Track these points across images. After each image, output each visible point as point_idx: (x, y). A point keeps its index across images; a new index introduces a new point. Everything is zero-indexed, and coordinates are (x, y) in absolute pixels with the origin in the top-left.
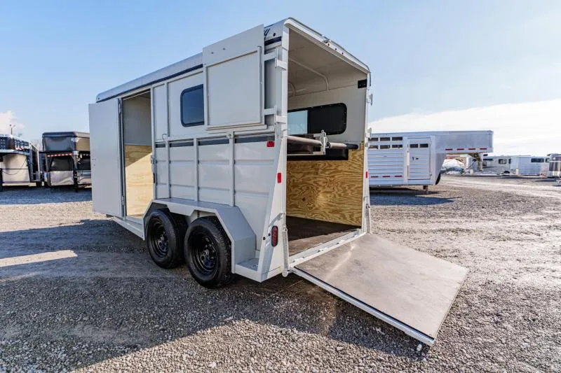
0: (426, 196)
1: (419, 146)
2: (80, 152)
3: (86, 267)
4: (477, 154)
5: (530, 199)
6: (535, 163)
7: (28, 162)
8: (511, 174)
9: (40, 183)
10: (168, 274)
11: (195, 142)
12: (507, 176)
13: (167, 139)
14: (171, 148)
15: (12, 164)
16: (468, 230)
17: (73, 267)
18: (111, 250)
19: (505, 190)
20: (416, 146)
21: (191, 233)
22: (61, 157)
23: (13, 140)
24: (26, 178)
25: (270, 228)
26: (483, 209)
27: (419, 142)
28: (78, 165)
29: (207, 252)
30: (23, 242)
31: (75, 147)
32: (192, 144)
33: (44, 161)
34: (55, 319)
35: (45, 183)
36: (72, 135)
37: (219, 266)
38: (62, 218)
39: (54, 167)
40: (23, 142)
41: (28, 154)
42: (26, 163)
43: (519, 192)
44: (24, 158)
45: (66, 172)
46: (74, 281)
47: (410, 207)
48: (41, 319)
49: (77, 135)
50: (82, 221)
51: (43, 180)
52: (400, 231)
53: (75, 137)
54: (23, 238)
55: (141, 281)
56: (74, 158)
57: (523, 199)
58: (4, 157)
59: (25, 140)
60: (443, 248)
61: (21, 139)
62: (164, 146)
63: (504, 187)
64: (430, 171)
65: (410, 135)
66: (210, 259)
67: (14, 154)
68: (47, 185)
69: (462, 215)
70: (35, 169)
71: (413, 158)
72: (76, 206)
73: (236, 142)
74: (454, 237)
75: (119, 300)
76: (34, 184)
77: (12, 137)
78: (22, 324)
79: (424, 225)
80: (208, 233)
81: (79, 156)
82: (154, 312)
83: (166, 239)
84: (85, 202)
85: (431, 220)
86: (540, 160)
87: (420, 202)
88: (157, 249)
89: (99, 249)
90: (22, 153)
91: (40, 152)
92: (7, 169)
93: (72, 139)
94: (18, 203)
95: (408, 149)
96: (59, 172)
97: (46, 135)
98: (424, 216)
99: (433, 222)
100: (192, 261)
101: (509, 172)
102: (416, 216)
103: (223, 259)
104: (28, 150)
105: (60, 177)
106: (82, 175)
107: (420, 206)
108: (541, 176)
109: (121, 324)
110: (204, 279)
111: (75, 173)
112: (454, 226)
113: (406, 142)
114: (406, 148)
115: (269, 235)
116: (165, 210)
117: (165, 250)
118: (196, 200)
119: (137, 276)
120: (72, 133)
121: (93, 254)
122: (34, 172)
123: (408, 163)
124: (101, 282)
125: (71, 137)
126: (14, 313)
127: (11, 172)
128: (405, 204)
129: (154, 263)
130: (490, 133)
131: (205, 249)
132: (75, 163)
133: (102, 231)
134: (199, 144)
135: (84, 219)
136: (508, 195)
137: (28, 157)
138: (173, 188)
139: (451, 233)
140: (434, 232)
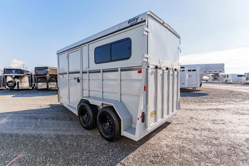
0: (195, 92)
1: (192, 71)
2: (50, 75)
3: (51, 129)
4: (217, 74)
5: (243, 93)
6: (239, 77)
7: (29, 79)
8: (229, 82)
9: (34, 87)
10: (89, 133)
11: (101, 71)
12: (227, 83)
13: (88, 70)
14: (90, 74)
15: (23, 80)
16: (223, 109)
17: (46, 128)
18: (62, 119)
19: (229, 89)
20: (190, 71)
21: (100, 115)
22: (42, 77)
23: (23, 70)
24: (28, 86)
25: (141, 114)
26: (224, 98)
27: (192, 69)
28: (49, 80)
29: (108, 124)
30: (25, 115)
31: (48, 73)
32: (100, 72)
33: (35, 78)
34: (36, 159)
35: (36, 87)
36: (47, 68)
37: (115, 131)
38: (41, 103)
39: (39, 81)
40: (27, 71)
41: (29, 76)
42: (28, 80)
43: (236, 90)
44: (27, 78)
45: (44, 83)
46: (45, 136)
47: (191, 98)
48: (30, 160)
49: (48, 68)
50: (50, 105)
51: (35, 86)
52: (191, 110)
53: (48, 69)
54: (25, 113)
55: (77, 137)
56: (47, 77)
57: (240, 93)
58: (20, 77)
59: (28, 70)
60: (215, 119)
61: (26, 70)
62: (86, 73)
63: (228, 88)
64: (197, 82)
65: (188, 66)
66: (109, 127)
67: (23, 76)
68: (36, 89)
69: (216, 102)
70: (32, 82)
71: (189, 76)
72: (47, 98)
73: (121, 71)
74: (217, 113)
75: (67, 148)
76: (31, 88)
77: (23, 69)
78: (20, 162)
79: (200, 106)
80: (109, 114)
81: (49, 77)
82: (84, 156)
83: (88, 116)
84: (51, 96)
85: (203, 104)
86: (241, 76)
87: (194, 95)
88: (83, 120)
89: (58, 119)
90: (26, 75)
91: (34, 75)
92: (21, 82)
93: (47, 70)
94: (24, 97)
95: (187, 72)
96: (41, 83)
97: (36, 68)
98: (199, 102)
99: (204, 105)
100: (101, 127)
101: (227, 81)
102: (195, 102)
103: (117, 128)
104: (29, 74)
105: (41, 85)
106: (50, 84)
107: (195, 97)
108: (242, 83)
109: (68, 163)
110: (107, 137)
111: (47, 83)
112: (215, 107)
113: (186, 69)
114: (186, 71)
115: (141, 117)
116: (88, 102)
117: (87, 121)
118: (102, 98)
119: (74, 134)
120: (47, 67)
121: (55, 121)
122: (31, 83)
123: (187, 78)
124: (58, 137)
125: (46, 69)
126: (17, 155)
127: (22, 83)
128: (188, 96)
129: (82, 127)
130: (223, 65)
131: (107, 122)
132: (48, 79)
133: (58, 110)
134: (103, 72)
135: (51, 103)
136: (232, 92)
137: (29, 77)
138: (90, 92)
139: (215, 111)
140: (207, 110)
